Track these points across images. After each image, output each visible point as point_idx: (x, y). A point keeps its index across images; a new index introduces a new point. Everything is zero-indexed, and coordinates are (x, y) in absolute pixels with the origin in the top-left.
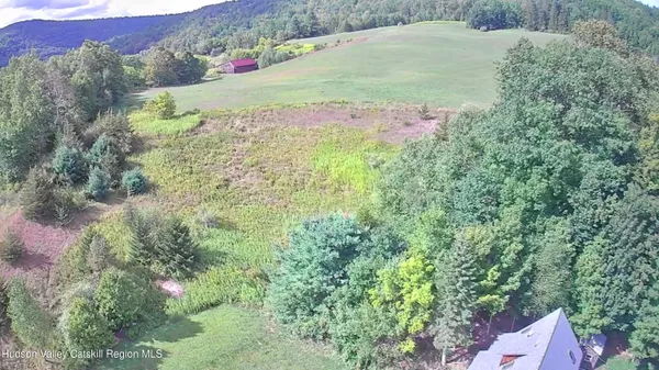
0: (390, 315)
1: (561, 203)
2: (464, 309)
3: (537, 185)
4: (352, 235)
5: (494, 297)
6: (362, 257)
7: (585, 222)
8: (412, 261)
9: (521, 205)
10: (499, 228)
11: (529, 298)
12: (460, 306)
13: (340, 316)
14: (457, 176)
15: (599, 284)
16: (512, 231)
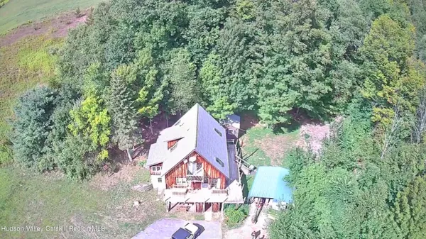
0: (86, 138)
1: (178, 40)
2: (130, 120)
3: (158, 31)
4: (49, 96)
5: (148, 107)
6: (58, 107)
7: (198, 47)
8: (88, 100)
9: (149, 46)
10: (138, 64)
11: (173, 103)
12: (127, 118)
13: (57, 150)
14: (103, 41)
15: (221, 83)
16: (147, 63)
